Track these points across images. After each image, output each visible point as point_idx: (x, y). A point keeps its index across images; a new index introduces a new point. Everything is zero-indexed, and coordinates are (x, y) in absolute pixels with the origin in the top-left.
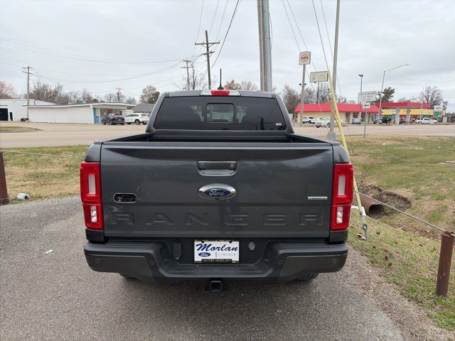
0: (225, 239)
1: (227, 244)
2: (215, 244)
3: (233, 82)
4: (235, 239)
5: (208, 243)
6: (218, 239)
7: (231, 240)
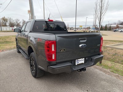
0: (82, 58)
1: (82, 59)
2: (80, 60)
3: (4, 17)
4: (84, 58)
5: (78, 60)
6: (81, 58)
7: (83, 58)
